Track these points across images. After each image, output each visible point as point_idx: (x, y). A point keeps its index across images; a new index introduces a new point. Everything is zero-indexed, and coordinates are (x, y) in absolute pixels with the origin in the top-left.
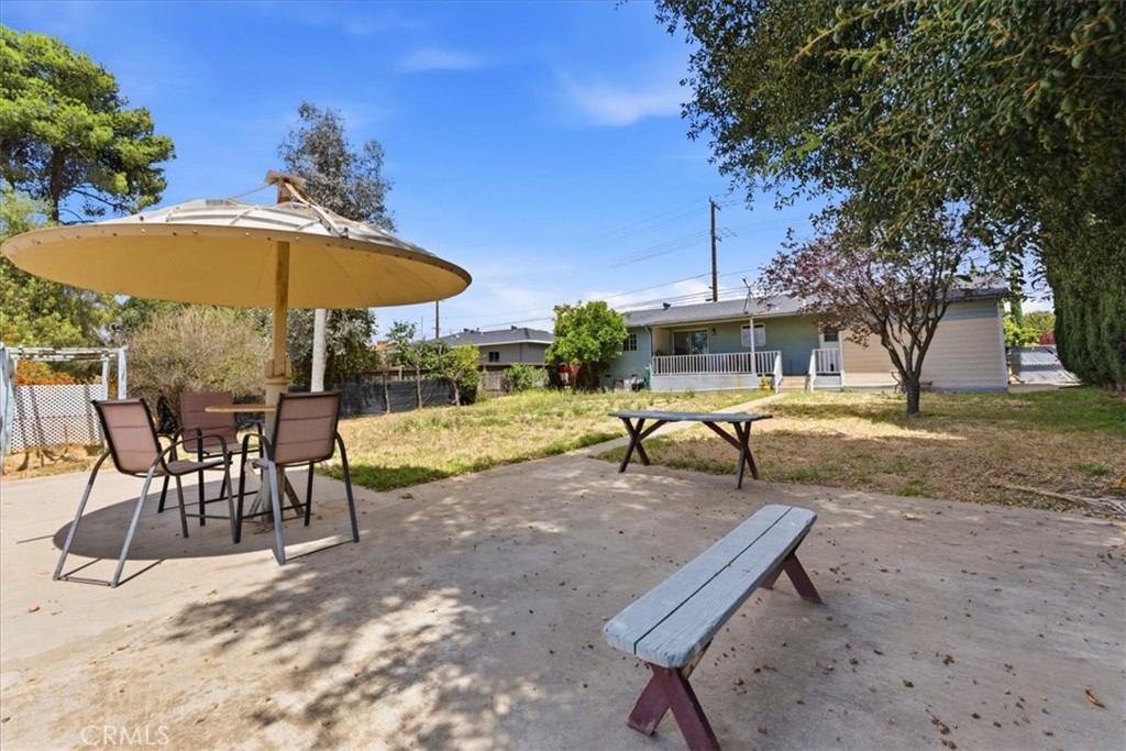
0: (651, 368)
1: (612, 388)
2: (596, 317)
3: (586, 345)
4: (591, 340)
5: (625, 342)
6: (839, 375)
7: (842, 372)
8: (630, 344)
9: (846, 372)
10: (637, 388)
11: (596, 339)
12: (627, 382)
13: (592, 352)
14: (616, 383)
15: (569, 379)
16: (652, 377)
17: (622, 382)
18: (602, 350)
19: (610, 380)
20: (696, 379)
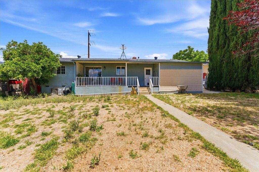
0: (75, 82)
1: (49, 94)
2: (38, 52)
3: (30, 67)
4: (34, 64)
5: (59, 68)
6: (158, 87)
7: (159, 86)
8: (61, 70)
9: (161, 86)
10: (66, 93)
11: (38, 64)
12: (60, 90)
13: (35, 72)
14: (53, 90)
15: (19, 88)
16: (76, 87)
17: (57, 89)
18: (42, 71)
19: (48, 89)
20: (100, 88)
